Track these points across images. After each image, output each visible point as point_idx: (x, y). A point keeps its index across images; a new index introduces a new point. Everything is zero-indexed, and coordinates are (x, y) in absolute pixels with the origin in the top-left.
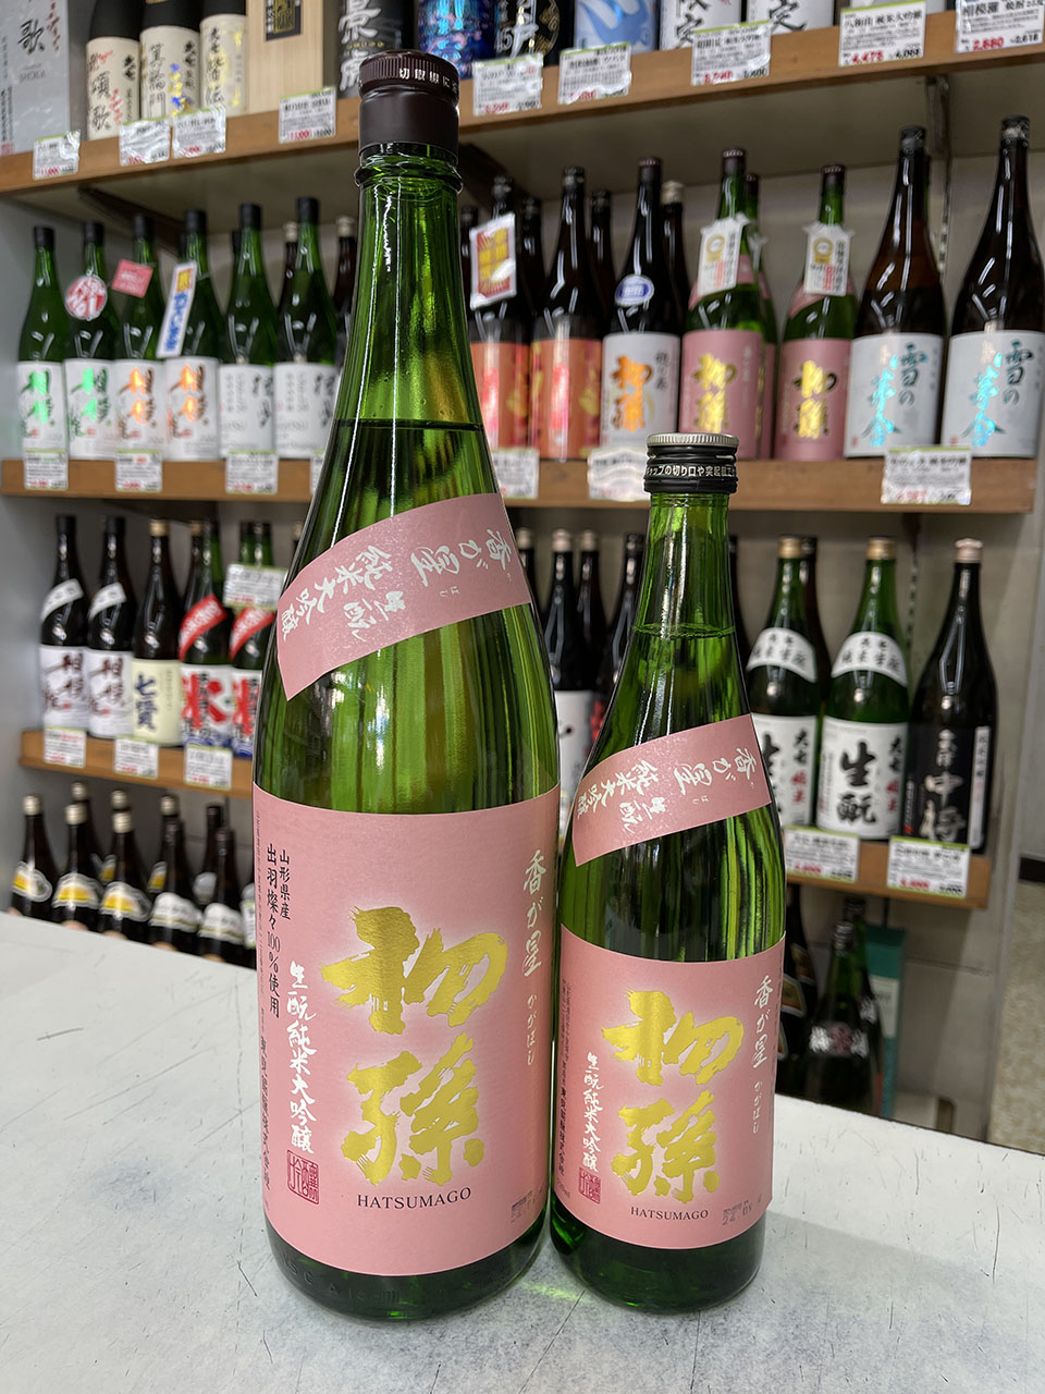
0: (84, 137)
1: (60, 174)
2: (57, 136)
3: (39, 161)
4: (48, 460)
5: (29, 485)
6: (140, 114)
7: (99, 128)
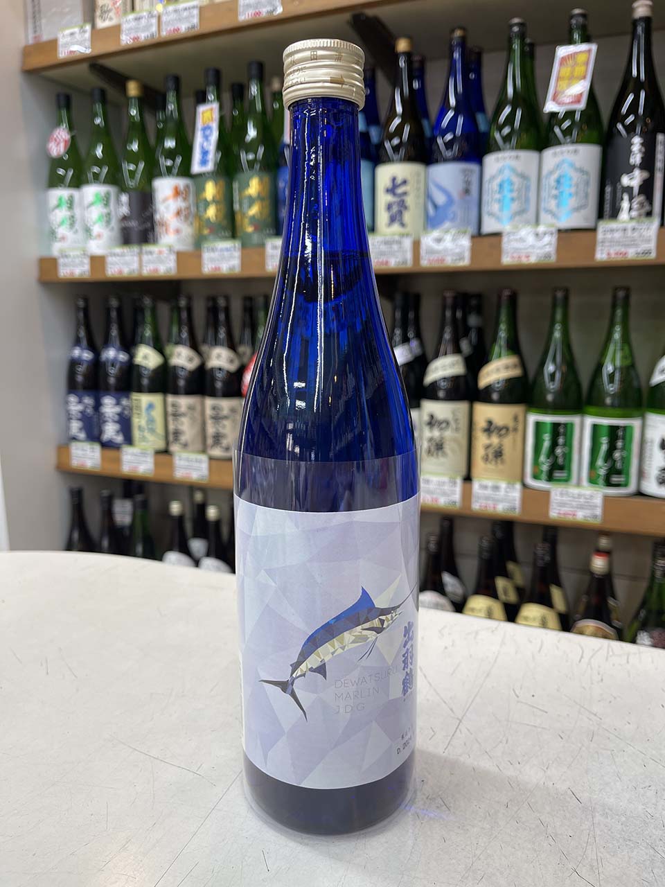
0: (93, 26)
1: (78, 54)
2: (73, 27)
3: (62, 45)
4: (74, 257)
5: (62, 274)
6: (133, 8)
7: (104, 20)
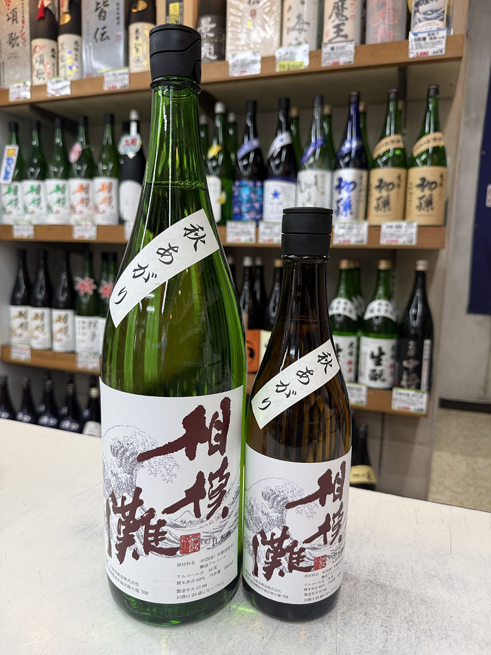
1: (22, 100)
2: (20, 82)
3: (12, 93)
4: (23, 225)
5: (16, 236)
6: (58, 74)
7: (39, 79)
